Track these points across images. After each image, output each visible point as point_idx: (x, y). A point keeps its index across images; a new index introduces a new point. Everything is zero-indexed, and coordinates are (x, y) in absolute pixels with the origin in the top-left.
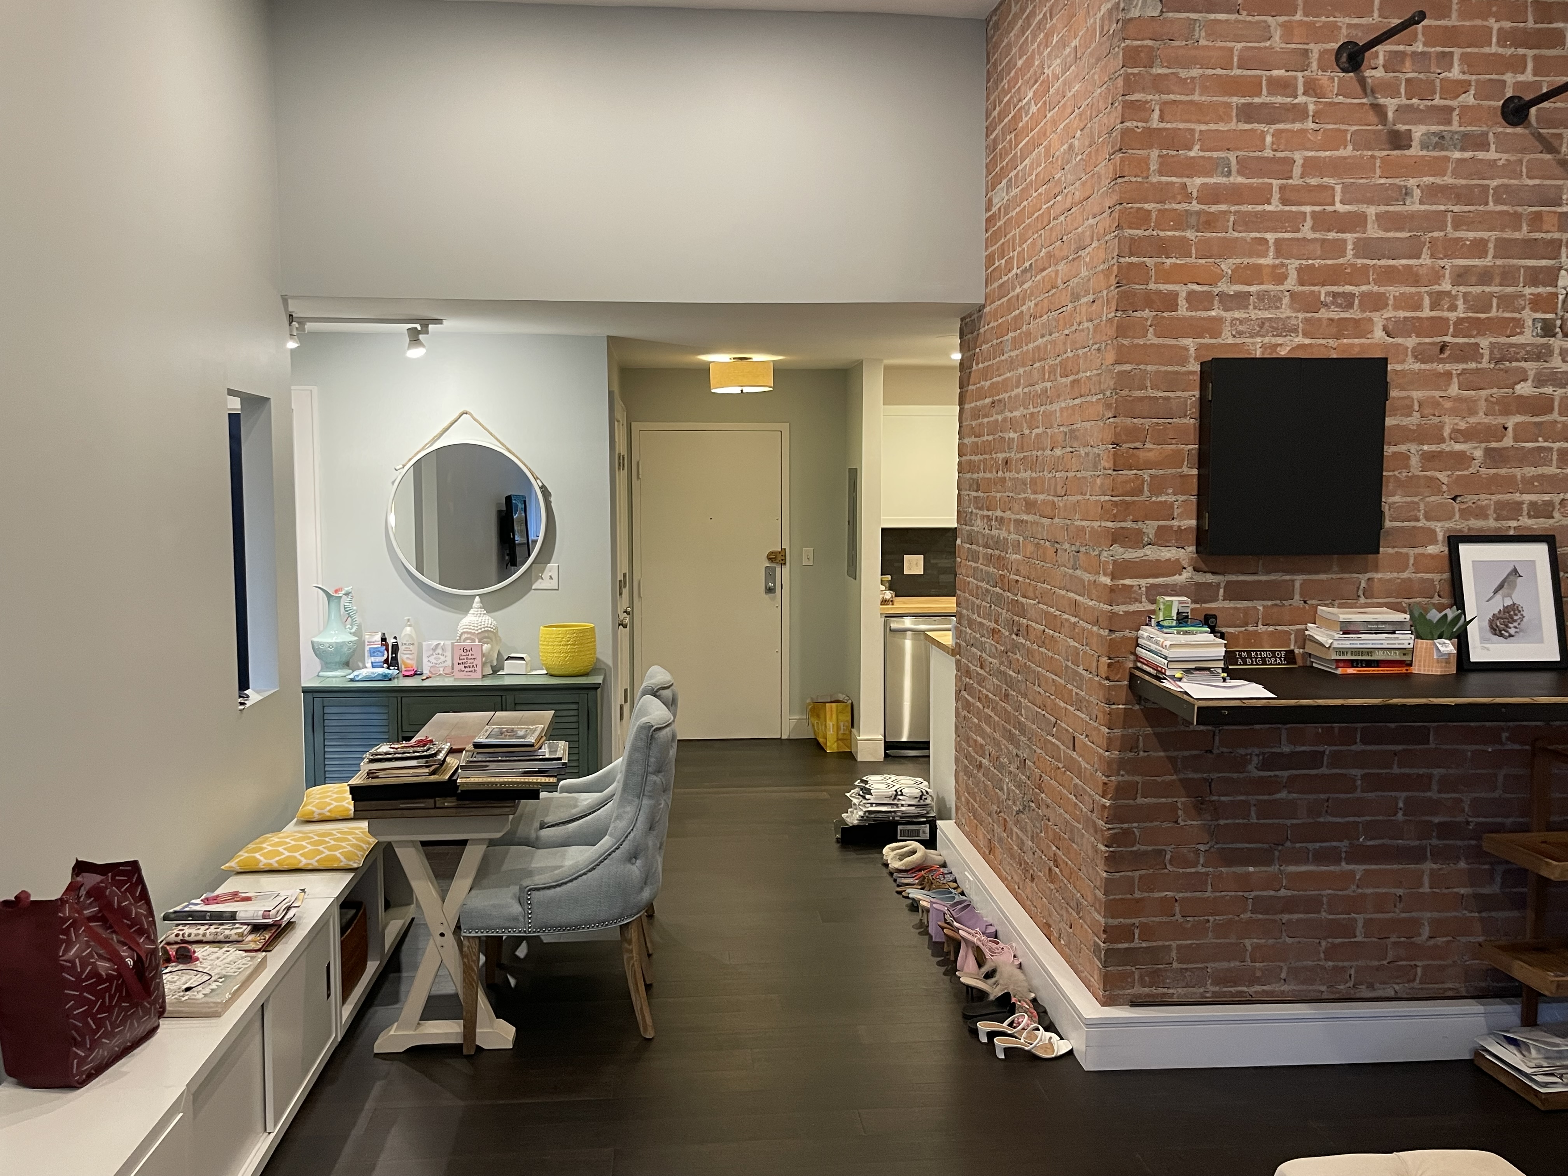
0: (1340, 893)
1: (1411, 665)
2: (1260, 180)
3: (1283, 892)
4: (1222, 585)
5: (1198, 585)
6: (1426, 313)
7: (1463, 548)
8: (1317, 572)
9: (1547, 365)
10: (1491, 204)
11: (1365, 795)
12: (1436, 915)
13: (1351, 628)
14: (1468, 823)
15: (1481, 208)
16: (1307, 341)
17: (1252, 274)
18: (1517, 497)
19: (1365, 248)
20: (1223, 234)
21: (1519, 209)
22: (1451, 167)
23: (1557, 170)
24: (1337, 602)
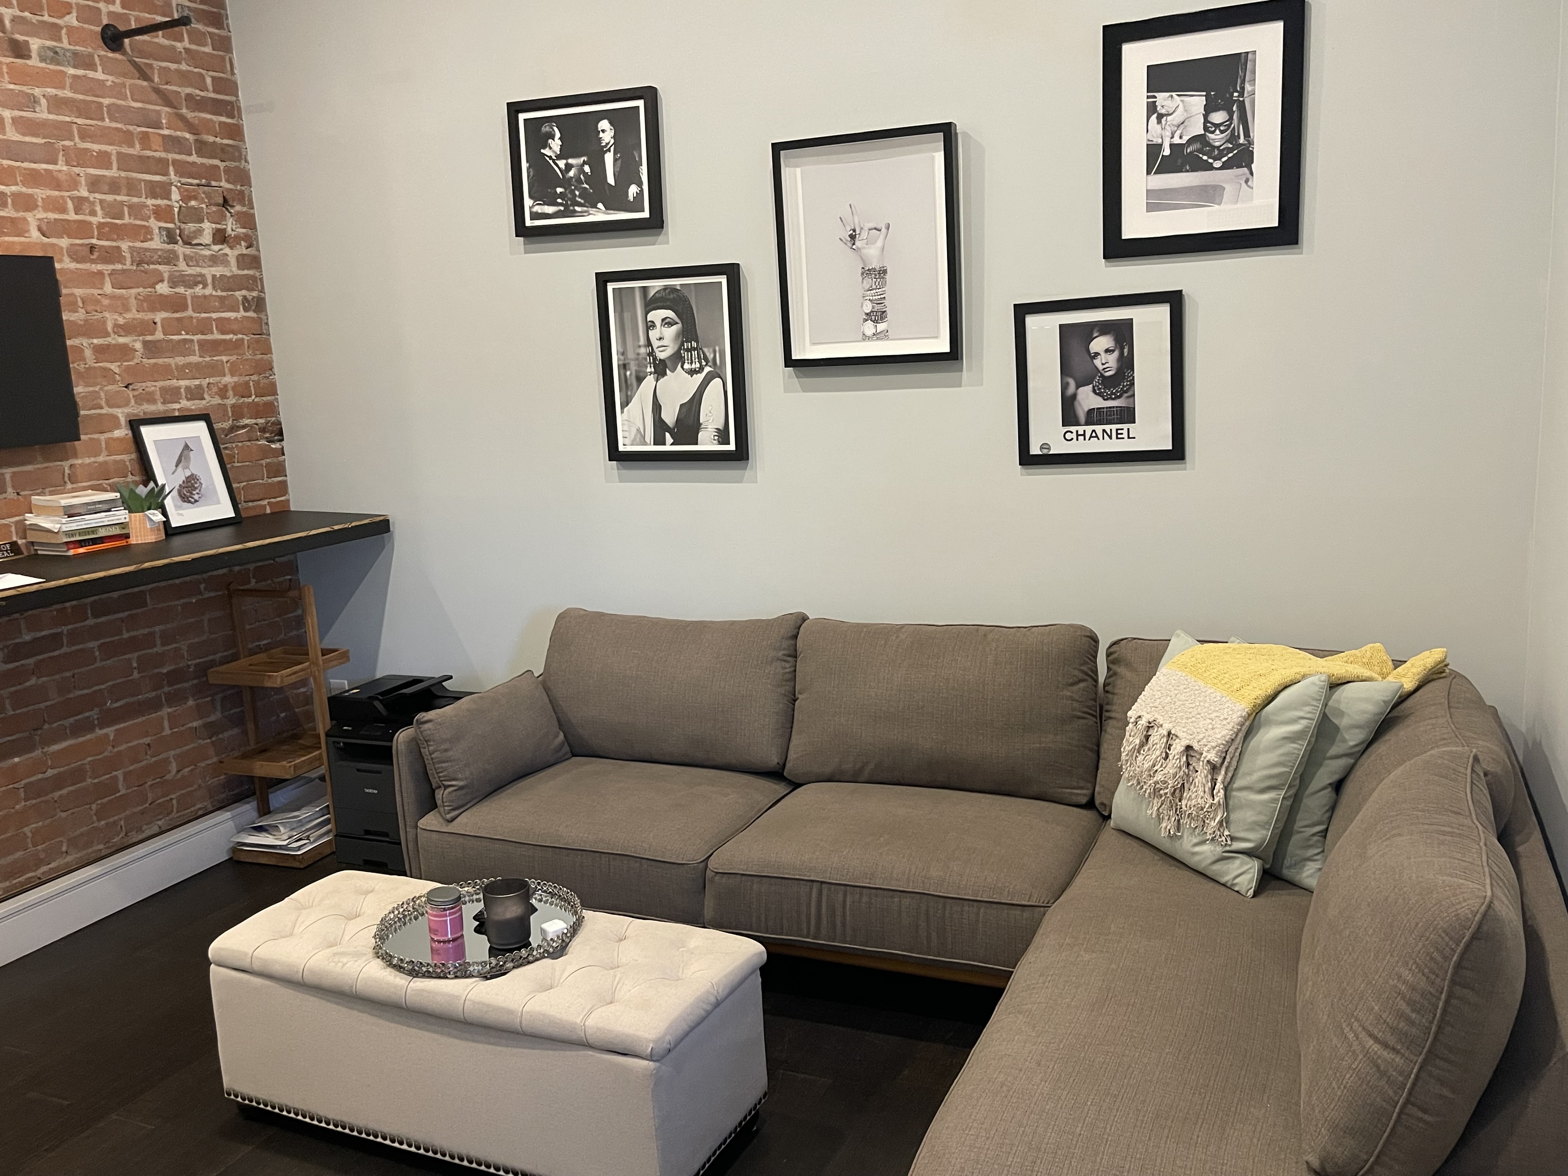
0: (100, 756)
1: (128, 538)
3: (50, 772)
6: (72, 216)
7: (144, 430)
8: (23, 464)
9: (176, 268)
10: (106, 120)
11: (104, 663)
12: (178, 751)
13: (73, 511)
14: (189, 666)
15: (99, 123)
18: (174, 383)
21: (131, 128)
22: (68, 81)
23: (154, 96)
24: (47, 490)
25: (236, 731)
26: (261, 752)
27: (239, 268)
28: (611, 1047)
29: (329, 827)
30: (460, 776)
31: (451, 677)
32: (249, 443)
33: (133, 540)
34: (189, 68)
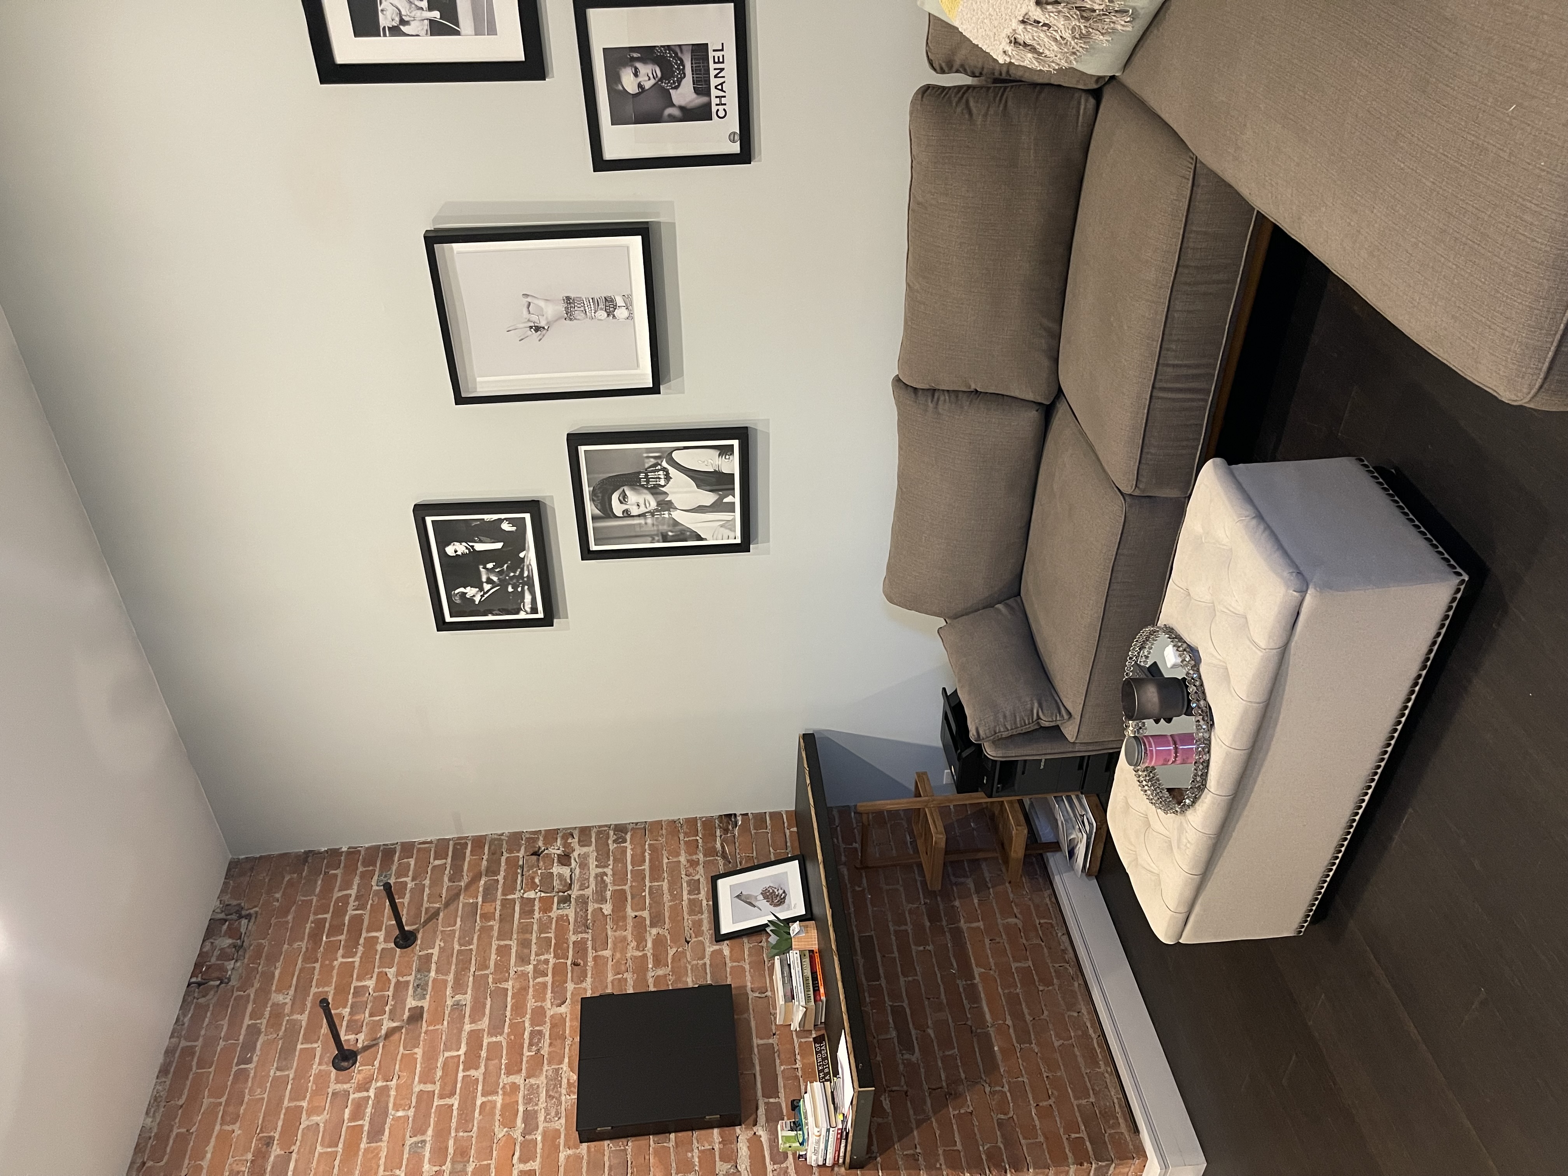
0: (998, 980)
1: (813, 951)
2: (433, 1115)
3: (1009, 1022)
4: (766, 1100)
5: (767, 1121)
6: (549, 979)
7: (724, 930)
8: (750, 1028)
9: (591, 897)
10: (471, 947)
11: (918, 973)
12: (998, 916)
13: (789, 994)
14: (925, 903)
15: (474, 953)
16: (566, 1060)
17: (509, 1111)
18: (685, 903)
19: (496, 1028)
20: (474, 1140)
21: (477, 928)
22: (441, 977)
23: (452, 907)
24: (772, 1011)
25: (984, 866)
26: (1003, 847)
27: (590, 845)
28: (1289, 627)
29: (1073, 797)
30: (1029, 706)
31: (944, 689)
32: (737, 844)
33: (815, 947)
34: (428, 878)
